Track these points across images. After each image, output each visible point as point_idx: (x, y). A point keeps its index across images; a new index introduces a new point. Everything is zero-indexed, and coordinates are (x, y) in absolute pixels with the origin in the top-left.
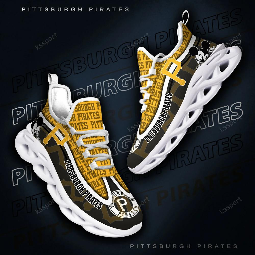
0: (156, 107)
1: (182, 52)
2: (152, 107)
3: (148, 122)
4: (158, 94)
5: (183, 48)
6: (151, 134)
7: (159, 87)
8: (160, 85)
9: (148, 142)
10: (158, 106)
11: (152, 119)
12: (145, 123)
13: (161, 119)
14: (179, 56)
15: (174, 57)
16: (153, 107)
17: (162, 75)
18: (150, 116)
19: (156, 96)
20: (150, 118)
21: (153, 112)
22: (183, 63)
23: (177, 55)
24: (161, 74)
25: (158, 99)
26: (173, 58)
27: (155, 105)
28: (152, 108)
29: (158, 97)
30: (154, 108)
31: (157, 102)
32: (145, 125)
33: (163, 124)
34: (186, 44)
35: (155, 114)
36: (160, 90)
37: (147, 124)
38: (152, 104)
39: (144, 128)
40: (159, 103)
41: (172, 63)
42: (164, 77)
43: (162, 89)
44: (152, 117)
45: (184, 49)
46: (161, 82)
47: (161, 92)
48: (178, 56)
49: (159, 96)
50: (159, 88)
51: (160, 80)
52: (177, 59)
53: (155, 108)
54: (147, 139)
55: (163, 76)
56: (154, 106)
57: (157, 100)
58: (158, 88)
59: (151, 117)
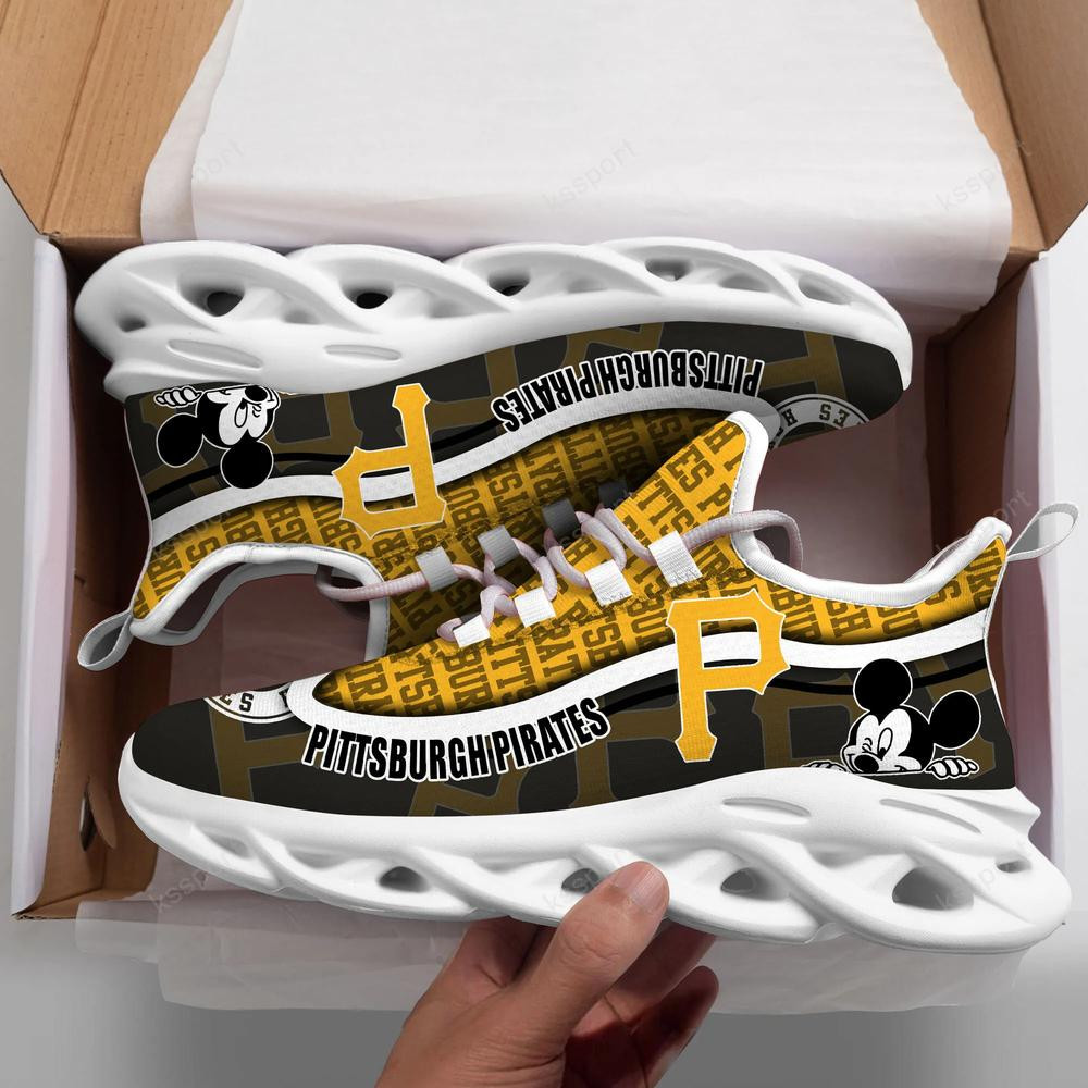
0: (497, 692)
1: (838, 633)
2: (481, 669)
3: (397, 701)
4: (560, 659)
5: (860, 626)
6: (354, 746)
7: (596, 643)
8: (609, 643)
9: (309, 759)
10: (507, 700)
11: (425, 711)
12: (384, 687)
13: (458, 754)
14: (812, 633)
15: (788, 615)
16: (484, 678)
17: (660, 620)
18: (435, 689)
19: (543, 659)
20: (426, 698)
21: (461, 690)
22: (790, 678)
23: (809, 623)
24: (664, 614)
25: (540, 678)
26: (783, 614)
27: (501, 683)
28: (478, 675)
29: (547, 671)
30: (480, 684)
31: (521, 684)
32: (373, 692)
33: (439, 779)
34: (892, 626)
35: (462, 709)
36: (584, 659)
37: (389, 700)
38: (496, 665)
39: (355, 696)
40: (521, 696)
41: (751, 628)
42: (661, 634)
43: (597, 665)
44: (433, 707)
45: (863, 631)
46: (629, 638)
47: (578, 673)
48: (808, 629)
49: (555, 676)
50: (594, 648)
51: (635, 625)
52: (786, 636)
53: (487, 687)
54: (315, 745)
55: (662, 629)
56: (493, 676)
57: (529, 672)
58: (587, 643)
59: (429, 702)
